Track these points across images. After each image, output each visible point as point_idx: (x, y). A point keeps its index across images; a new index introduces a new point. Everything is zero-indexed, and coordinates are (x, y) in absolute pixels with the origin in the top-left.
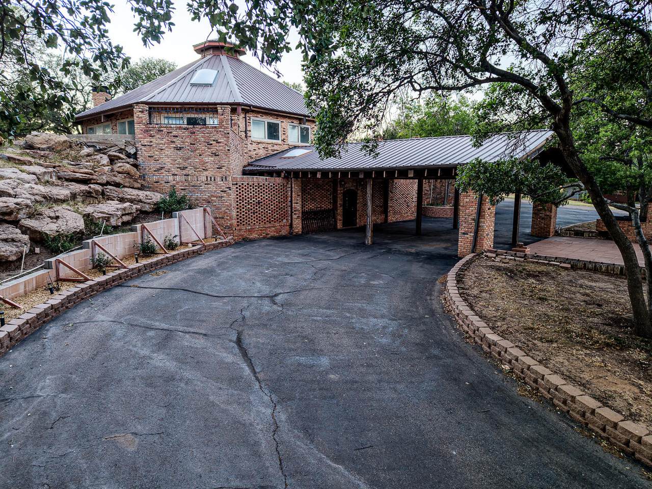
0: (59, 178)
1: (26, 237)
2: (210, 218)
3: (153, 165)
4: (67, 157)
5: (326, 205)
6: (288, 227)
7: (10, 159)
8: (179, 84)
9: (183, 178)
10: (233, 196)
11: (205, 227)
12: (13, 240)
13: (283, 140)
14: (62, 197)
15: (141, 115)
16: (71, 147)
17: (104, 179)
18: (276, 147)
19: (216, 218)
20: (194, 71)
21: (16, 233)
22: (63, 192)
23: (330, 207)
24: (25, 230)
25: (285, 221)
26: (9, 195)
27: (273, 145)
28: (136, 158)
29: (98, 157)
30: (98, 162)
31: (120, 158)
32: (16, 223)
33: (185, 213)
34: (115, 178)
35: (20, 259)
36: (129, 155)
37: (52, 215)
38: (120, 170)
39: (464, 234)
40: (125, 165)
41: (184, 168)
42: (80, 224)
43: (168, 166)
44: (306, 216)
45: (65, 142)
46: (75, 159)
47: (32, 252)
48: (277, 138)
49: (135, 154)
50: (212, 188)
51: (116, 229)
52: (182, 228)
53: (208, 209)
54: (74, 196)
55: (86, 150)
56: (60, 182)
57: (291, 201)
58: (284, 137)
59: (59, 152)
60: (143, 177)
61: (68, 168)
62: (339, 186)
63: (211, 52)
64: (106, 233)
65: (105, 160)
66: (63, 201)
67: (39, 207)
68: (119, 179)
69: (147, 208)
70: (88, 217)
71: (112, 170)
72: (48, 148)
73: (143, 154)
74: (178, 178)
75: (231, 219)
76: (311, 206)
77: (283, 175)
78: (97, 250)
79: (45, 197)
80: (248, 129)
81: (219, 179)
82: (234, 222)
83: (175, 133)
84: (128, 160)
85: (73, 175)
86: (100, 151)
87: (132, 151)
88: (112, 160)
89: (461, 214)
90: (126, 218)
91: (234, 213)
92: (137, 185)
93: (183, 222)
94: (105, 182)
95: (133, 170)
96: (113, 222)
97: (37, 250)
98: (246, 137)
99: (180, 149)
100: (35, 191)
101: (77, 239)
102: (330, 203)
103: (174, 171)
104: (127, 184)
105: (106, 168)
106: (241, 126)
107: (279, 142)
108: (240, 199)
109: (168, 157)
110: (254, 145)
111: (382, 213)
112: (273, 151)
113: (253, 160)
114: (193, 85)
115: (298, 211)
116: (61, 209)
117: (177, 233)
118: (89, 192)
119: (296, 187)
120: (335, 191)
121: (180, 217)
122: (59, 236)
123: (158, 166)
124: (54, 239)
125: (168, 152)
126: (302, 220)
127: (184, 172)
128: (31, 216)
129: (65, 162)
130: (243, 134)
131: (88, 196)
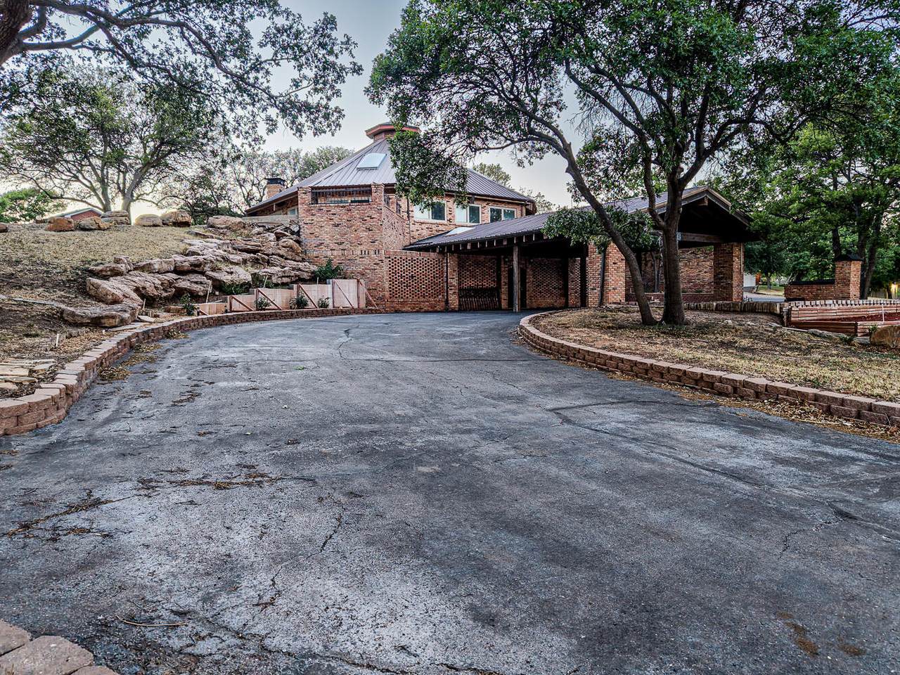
0: (234, 249)
1: (210, 282)
2: (363, 289)
3: (314, 242)
4: (241, 235)
5: (488, 283)
6: (444, 303)
7: (197, 234)
8: (346, 169)
9: (340, 253)
10: (386, 268)
11: (358, 297)
12: (201, 283)
13: (449, 220)
14: (235, 261)
15: (304, 196)
16: (244, 227)
17: (271, 251)
18: (441, 228)
19: (369, 290)
20: (362, 157)
21: (204, 279)
22: (237, 257)
23: (493, 285)
24: (210, 278)
25: (440, 296)
26: (199, 254)
27: (438, 225)
28: (299, 236)
29: (266, 235)
30: (267, 239)
31: (285, 235)
32: (203, 273)
33: (339, 282)
34: (279, 251)
35: (205, 296)
36: (293, 233)
37: (229, 270)
38: (284, 245)
39: (593, 289)
40: (289, 241)
41: (341, 243)
42: (249, 278)
43: (327, 242)
44: (464, 293)
45: (239, 223)
46: (248, 236)
47: (213, 294)
48: (442, 217)
49: (299, 232)
50: (366, 261)
51: (276, 285)
52: (335, 294)
53: (362, 281)
54: (245, 261)
55: (257, 230)
56: (235, 252)
57: (447, 277)
58: (450, 217)
59: (235, 231)
60: (305, 252)
61: (240, 242)
62: (502, 263)
63: (383, 135)
64: (268, 287)
65: (272, 236)
66: (237, 264)
67: (219, 264)
68: (282, 252)
69: (305, 276)
70: (254, 275)
71: (278, 245)
72: (226, 228)
73: (305, 231)
74: (335, 253)
75: (383, 290)
76: (469, 283)
77: (438, 250)
78: (260, 295)
79: (223, 258)
80: (410, 209)
81: (372, 252)
82: (387, 294)
83: (333, 211)
84: (292, 237)
85: (245, 247)
86: (268, 230)
87: (296, 229)
88: (278, 237)
89: (589, 269)
90: (285, 280)
91: (387, 285)
92: (297, 258)
93: (336, 289)
94: (271, 253)
95: (296, 246)
96: (274, 280)
97: (217, 293)
98: (408, 217)
99: (338, 225)
100: (216, 253)
101: (245, 288)
102: (494, 281)
103: (332, 246)
104: (290, 257)
105: (272, 243)
106: (403, 206)
107: (445, 222)
108: (393, 272)
109: (327, 234)
110: (417, 225)
111: (561, 295)
112: (437, 231)
113: (415, 241)
114: (359, 169)
115: (454, 286)
116: (235, 268)
117: (330, 295)
118: (257, 259)
119: (451, 262)
120: (499, 269)
121: (334, 283)
122: (233, 284)
123: (318, 242)
124: (230, 286)
125: (327, 229)
126: (459, 297)
127: (341, 247)
128: (213, 270)
129: (239, 238)
130: (405, 215)
131: (256, 262)
